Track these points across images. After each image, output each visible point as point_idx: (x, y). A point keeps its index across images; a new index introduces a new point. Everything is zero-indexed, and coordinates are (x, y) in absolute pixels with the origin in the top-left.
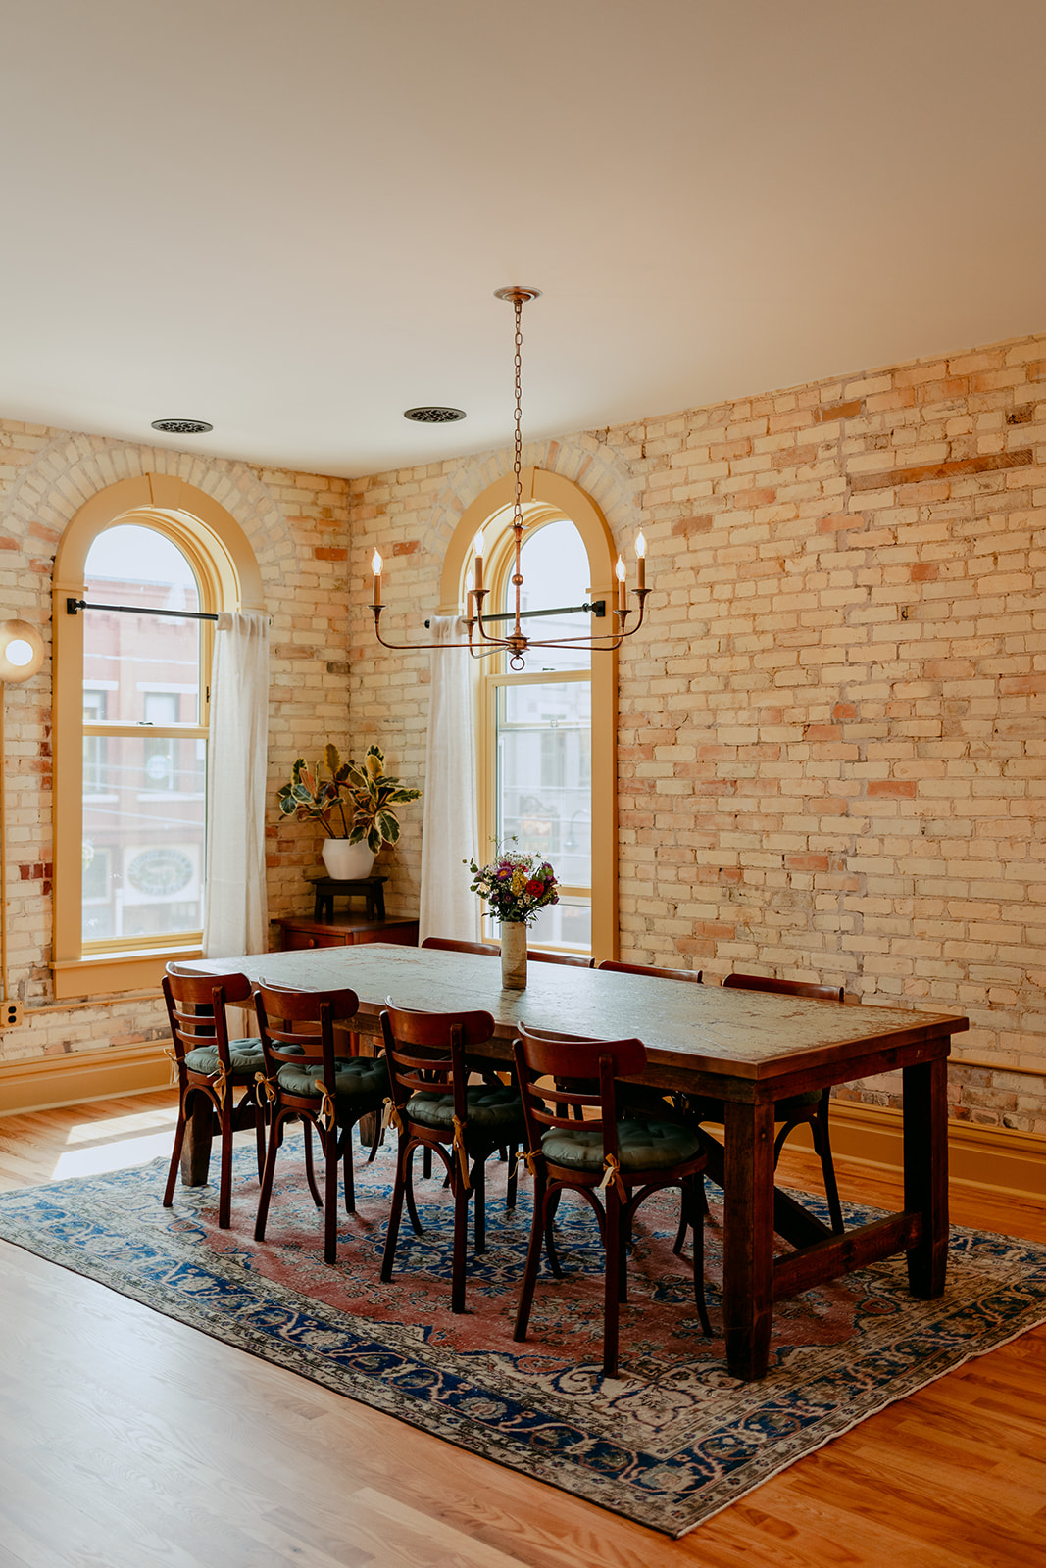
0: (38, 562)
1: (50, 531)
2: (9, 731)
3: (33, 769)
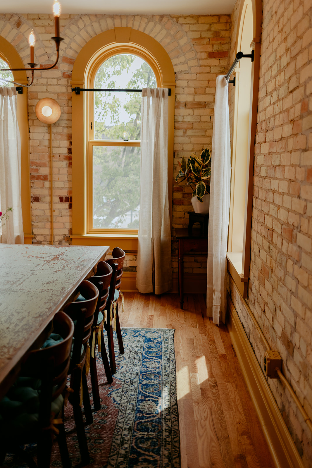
0: (66, 73)
1: (71, 59)
2: (54, 144)
3: (65, 159)
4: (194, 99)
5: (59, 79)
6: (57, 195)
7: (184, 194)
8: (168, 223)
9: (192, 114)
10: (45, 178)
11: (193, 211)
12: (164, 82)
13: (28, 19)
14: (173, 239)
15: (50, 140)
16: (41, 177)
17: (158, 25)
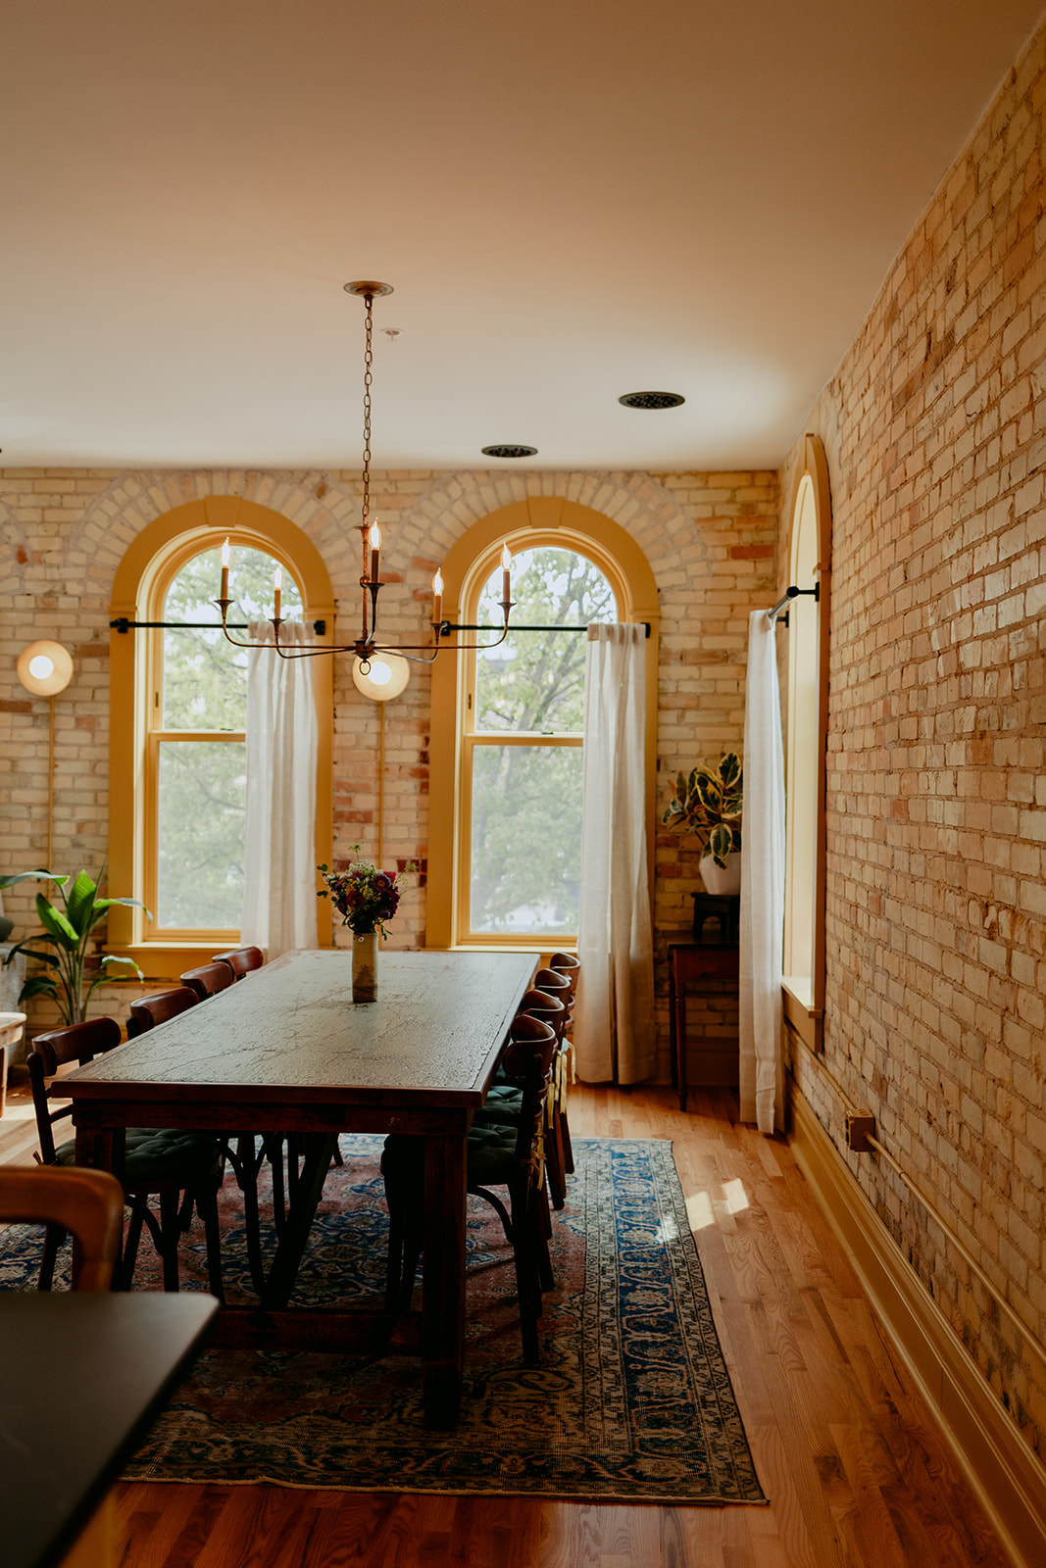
0: (421, 592)
1: (432, 562)
2: (390, 742)
3: (412, 775)
4: (701, 644)
5: (403, 603)
6: (392, 857)
7: (681, 853)
8: (647, 917)
9: (696, 676)
10: (367, 818)
11: (702, 891)
12: (636, 609)
13: (342, 480)
14: (657, 956)
15: (380, 735)
16: (358, 815)
17: (620, 491)
